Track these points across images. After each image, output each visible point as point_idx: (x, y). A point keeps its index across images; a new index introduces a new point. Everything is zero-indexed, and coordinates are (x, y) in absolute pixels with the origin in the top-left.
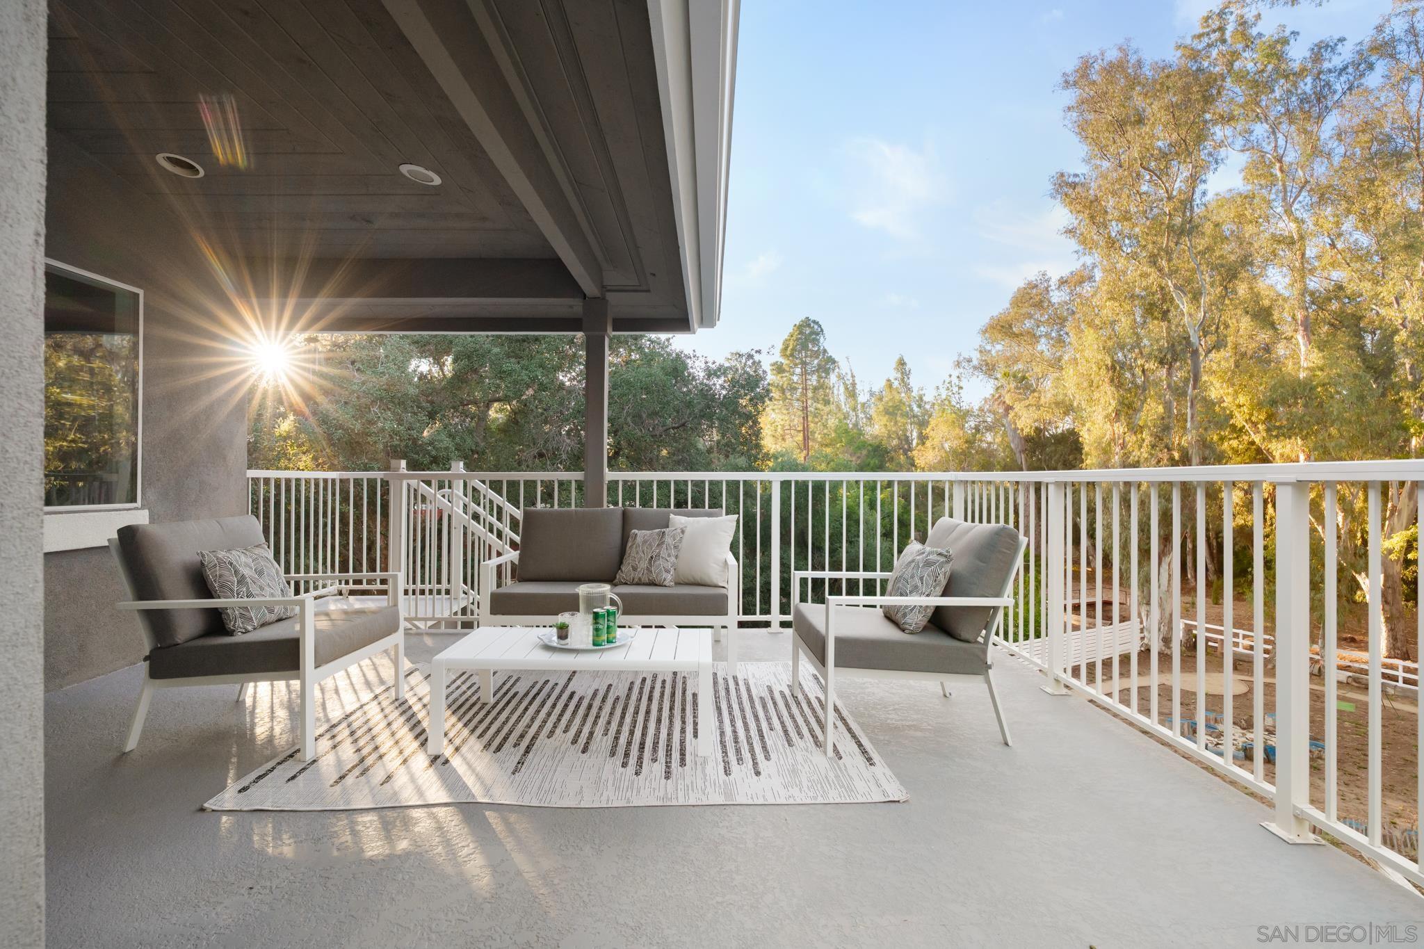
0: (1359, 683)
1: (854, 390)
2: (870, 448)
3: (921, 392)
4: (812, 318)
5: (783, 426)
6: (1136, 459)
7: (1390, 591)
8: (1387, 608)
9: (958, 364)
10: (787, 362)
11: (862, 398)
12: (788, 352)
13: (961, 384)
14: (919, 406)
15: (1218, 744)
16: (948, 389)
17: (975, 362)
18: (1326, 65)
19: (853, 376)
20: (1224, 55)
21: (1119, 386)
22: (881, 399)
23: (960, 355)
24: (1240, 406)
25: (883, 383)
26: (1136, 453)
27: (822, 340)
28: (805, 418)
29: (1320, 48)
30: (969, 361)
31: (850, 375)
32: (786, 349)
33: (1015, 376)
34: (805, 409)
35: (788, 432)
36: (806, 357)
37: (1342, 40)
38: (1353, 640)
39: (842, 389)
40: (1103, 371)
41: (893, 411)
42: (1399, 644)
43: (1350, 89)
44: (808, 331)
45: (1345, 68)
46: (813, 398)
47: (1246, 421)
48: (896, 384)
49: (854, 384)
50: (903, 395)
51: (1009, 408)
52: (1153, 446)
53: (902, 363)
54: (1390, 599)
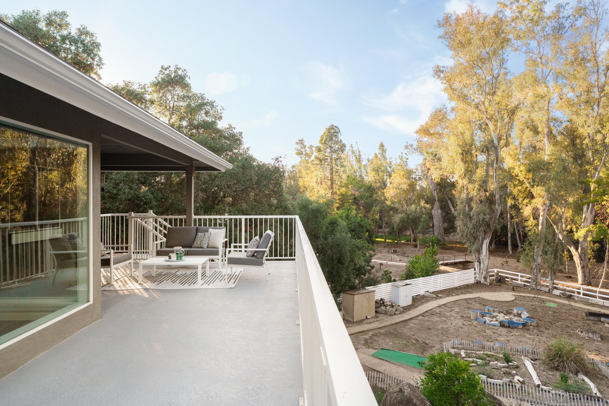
0: (564, 295)
1: (360, 159)
2: (366, 188)
3: (390, 160)
4: (335, 125)
5: (321, 178)
6: (472, 196)
7: (583, 255)
8: (582, 262)
9: (407, 147)
10: (323, 146)
11: (364, 162)
12: (323, 142)
13: (408, 157)
14: (390, 167)
15: (492, 321)
16: (401, 159)
17: (415, 146)
18: (561, 15)
19: (359, 152)
20: (518, 8)
21: (465, 162)
22: (372, 163)
23: (407, 143)
24: (521, 171)
25: (373, 155)
26: (472, 193)
27: (339, 136)
28: (332, 174)
29: (559, 7)
30: (412, 146)
31: (358, 151)
32: (322, 140)
33: (432, 154)
34: (332, 169)
35: (324, 180)
36: (332, 144)
37: (567, 4)
38: (570, 277)
39: (354, 158)
40: (458, 155)
41: (376, 170)
42: (586, 279)
43: (571, 26)
44: (333, 131)
45: (569, 17)
46: (335, 164)
47: (524, 178)
48: (379, 156)
49: (360, 155)
50: (383, 161)
51: (429, 169)
52: (479, 190)
53: (382, 146)
54: (583, 258)
